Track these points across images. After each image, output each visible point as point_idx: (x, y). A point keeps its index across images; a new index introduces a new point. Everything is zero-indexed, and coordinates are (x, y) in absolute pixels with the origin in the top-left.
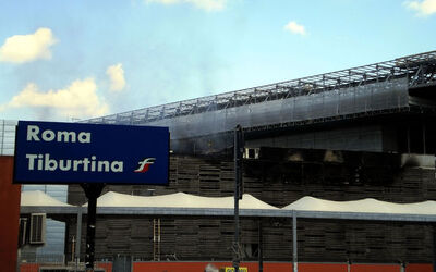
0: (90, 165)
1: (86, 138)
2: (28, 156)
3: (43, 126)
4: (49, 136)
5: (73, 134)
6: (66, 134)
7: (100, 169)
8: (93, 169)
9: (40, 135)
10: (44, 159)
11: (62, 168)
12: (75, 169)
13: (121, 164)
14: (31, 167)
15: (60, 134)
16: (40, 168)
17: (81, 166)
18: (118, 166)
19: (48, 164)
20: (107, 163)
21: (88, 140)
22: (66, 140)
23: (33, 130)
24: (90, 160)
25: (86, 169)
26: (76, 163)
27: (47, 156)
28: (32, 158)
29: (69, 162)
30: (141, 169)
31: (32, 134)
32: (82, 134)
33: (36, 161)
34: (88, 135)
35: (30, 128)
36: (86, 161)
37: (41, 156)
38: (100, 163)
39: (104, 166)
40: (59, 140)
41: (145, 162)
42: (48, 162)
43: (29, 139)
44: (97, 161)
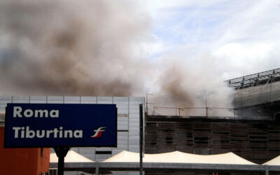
0: (58, 134)
1: (55, 114)
2: (14, 128)
3: (25, 106)
4: (28, 113)
5: (46, 111)
6: (41, 112)
7: (66, 136)
8: (61, 136)
9: (22, 113)
10: (25, 130)
11: (38, 136)
12: (48, 136)
13: (81, 132)
14: (16, 136)
15: (37, 112)
16: (23, 136)
17: (52, 135)
18: (79, 134)
19: (29, 133)
20: (70, 132)
21: (57, 115)
22: (41, 116)
23: (18, 110)
24: (59, 130)
25: (55, 136)
26: (49, 132)
27: (28, 128)
28: (16, 129)
29: (43, 132)
30: (96, 135)
31: (17, 113)
32: (53, 111)
33: (20, 132)
34: (57, 112)
35: (15, 108)
36: (56, 131)
37: (23, 128)
38: (66, 132)
39: (68, 134)
40: (36, 116)
41: (99, 130)
42: (28, 132)
43: (15, 116)
44: (63, 131)
